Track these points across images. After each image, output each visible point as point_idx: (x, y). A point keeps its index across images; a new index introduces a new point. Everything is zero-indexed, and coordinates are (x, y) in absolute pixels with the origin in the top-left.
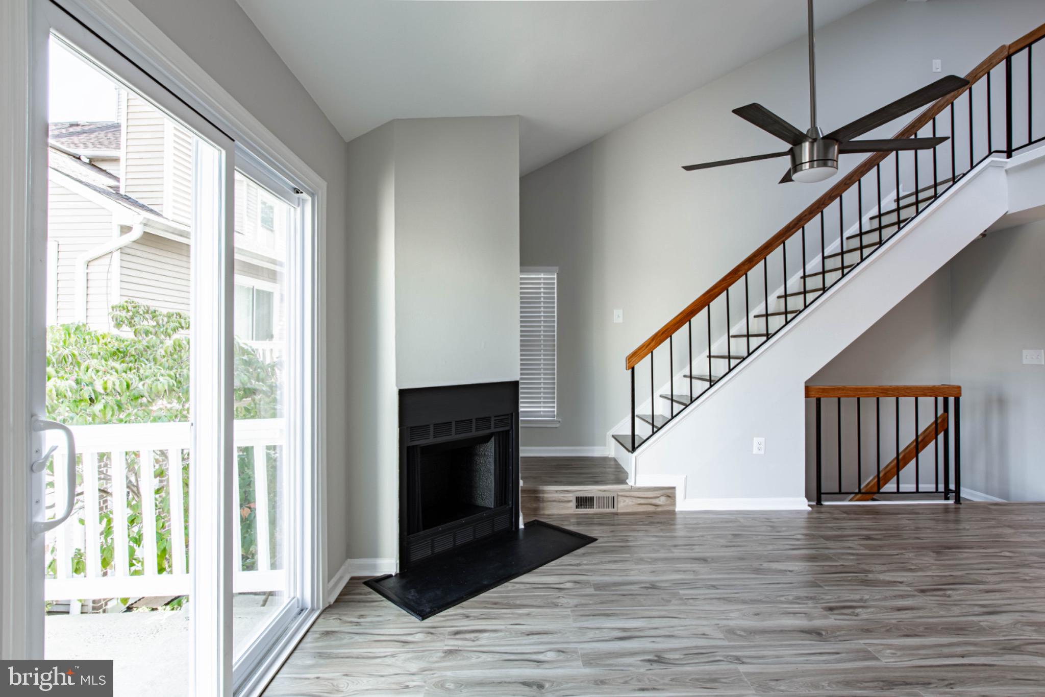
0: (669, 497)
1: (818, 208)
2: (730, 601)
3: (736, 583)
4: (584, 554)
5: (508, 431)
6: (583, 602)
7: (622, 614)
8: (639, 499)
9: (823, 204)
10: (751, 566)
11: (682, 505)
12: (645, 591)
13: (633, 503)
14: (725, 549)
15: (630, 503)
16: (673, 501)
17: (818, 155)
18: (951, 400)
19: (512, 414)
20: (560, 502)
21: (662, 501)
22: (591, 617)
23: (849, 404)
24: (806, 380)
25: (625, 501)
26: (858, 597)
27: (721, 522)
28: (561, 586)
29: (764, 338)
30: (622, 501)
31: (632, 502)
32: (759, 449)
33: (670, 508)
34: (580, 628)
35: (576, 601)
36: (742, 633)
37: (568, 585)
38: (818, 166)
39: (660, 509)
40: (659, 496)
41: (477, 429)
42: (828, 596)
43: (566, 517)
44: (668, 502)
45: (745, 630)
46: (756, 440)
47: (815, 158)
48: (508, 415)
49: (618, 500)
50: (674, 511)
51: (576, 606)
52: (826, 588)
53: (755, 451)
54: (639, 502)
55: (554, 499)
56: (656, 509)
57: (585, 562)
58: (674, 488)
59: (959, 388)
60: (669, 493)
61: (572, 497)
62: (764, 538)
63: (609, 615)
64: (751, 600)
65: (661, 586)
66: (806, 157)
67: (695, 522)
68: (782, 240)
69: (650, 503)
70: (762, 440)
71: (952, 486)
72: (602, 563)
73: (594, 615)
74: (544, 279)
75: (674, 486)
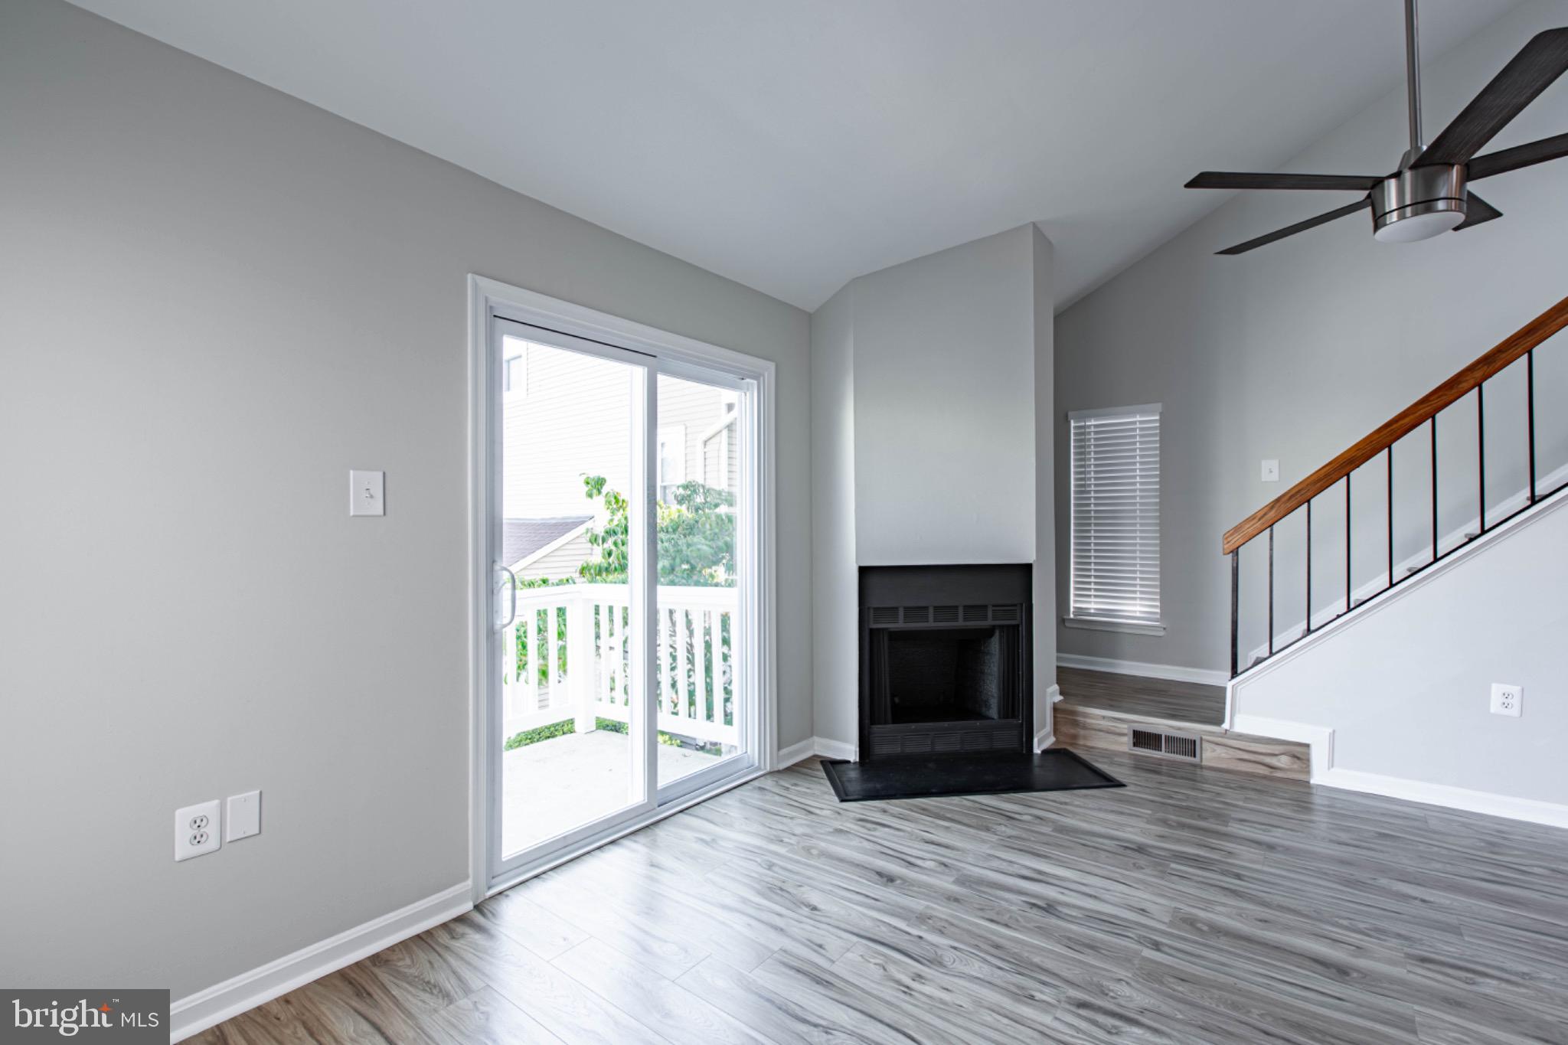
0: (1298, 758)
4: (1086, 796)
5: (1018, 626)
6: (1024, 836)
8: (1240, 752)
10: (1352, 875)
11: (1321, 775)
12: (1120, 851)
13: (1230, 757)
14: (1338, 847)
15: (1224, 755)
16: (1304, 766)
17: (1412, 199)
19: (1022, 605)
20: (1108, 733)
21: (1283, 761)
25: (1214, 751)
27: (1383, 814)
28: (1016, 816)
30: (1210, 749)
31: (1227, 753)
33: (1301, 777)
34: (990, 855)
35: (1014, 832)
36: (1204, 927)
37: (1025, 818)
38: (1415, 214)
39: (1279, 774)
40: (1277, 752)
41: (965, 619)
42: (1452, 947)
43: (1110, 756)
44: (1295, 767)
45: (1212, 926)
46: (1497, 689)
47: (1408, 202)
48: (1015, 605)
49: (1201, 747)
50: (1308, 782)
51: (1009, 837)
52: (1470, 939)
53: (1494, 707)
55: (1099, 727)
56: (1271, 772)
57: (1077, 803)
58: (1307, 746)
60: (1300, 753)
61: (1124, 728)
63: (1039, 855)
64: (1279, 906)
65: (1151, 852)
66: (1392, 202)
67: (1326, 803)
69: (1261, 761)
70: (1514, 689)
72: (1100, 810)
73: (1021, 850)
74: (1141, 422)
75: (1307, 742)
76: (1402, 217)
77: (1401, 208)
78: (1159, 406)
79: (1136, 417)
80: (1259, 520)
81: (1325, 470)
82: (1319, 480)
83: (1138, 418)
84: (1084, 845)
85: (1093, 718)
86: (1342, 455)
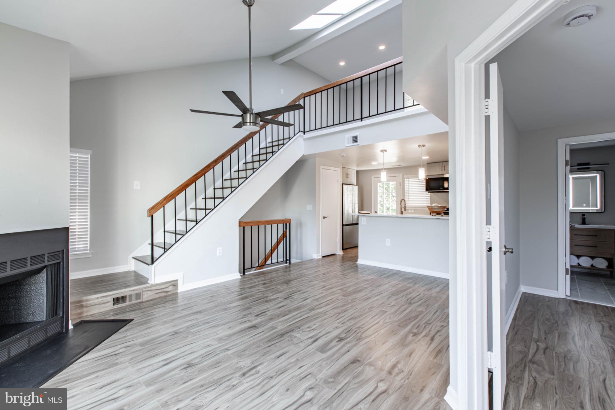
0: (174, 285)
1: (244, 141)
2: (217, 326)
3: (217, 318)
4: (127, 330)
5: (60, 263)
6: (135, 355)
7: (162, 353)
8: (156, 291)
9: (246, 140)
10: (222, 308)
11: (182, 288)
12: (172, 337)
14: (209, 304)
15: (151, 294)
16: (176, 287)
17: (253, 121)
18: (288, 224)
19: (63, 250)
20: (100, 304)
21: (170, 289)
22: (143, 361)
23: (255, 228)
24: (239, 219)
25: (147, 294)
26: (266, 308)
27: (203, 292)
28: (116, 352)
29: (222, 200)
30: (146, 294)
31: (152, 293)
32: (220, 253)
33: (175, 292)
34: (138, 370)
35: (130, 357)
36: (226, 338)
37: (121, 351)
39: (169, 293)
40: (168, 286)
41: (31, 265)
43: (107, 313)
44: (174, 289)
45: (226, 336)
46: (218, 249)
48: (60, 251)
49: (143, 294)
50: (177, 293)
51: (131, 359)
52: (254, 308)
53: (218, 254)
54: (156, 292)
55: (95, 303)
56: (166, 294)
57: (129, 334)
59: (290, 219)
60: (174, 284)
61: (110, 299)
62: (225, 294)
63: (154, 356)
64: (226, 323)
65: (180, 331)
66: (248, 120)
67: (190, 295)
68: (230, 153)
69: (164, 291)
70: (221, 248)
71: (288, 258)
72: (141, 331)
73: (145, 360)
74: (79, 157)
75: (177, 279)
76: (250, 125)
77: (250, 122)
78: (90, 152)
79: (76, 154)
80: (161, 204)
81: (180, 187)
82: (179, 191)
83: (77, 155)
84: (160, 343)
85: (91, 300)
86: (184, 183)
